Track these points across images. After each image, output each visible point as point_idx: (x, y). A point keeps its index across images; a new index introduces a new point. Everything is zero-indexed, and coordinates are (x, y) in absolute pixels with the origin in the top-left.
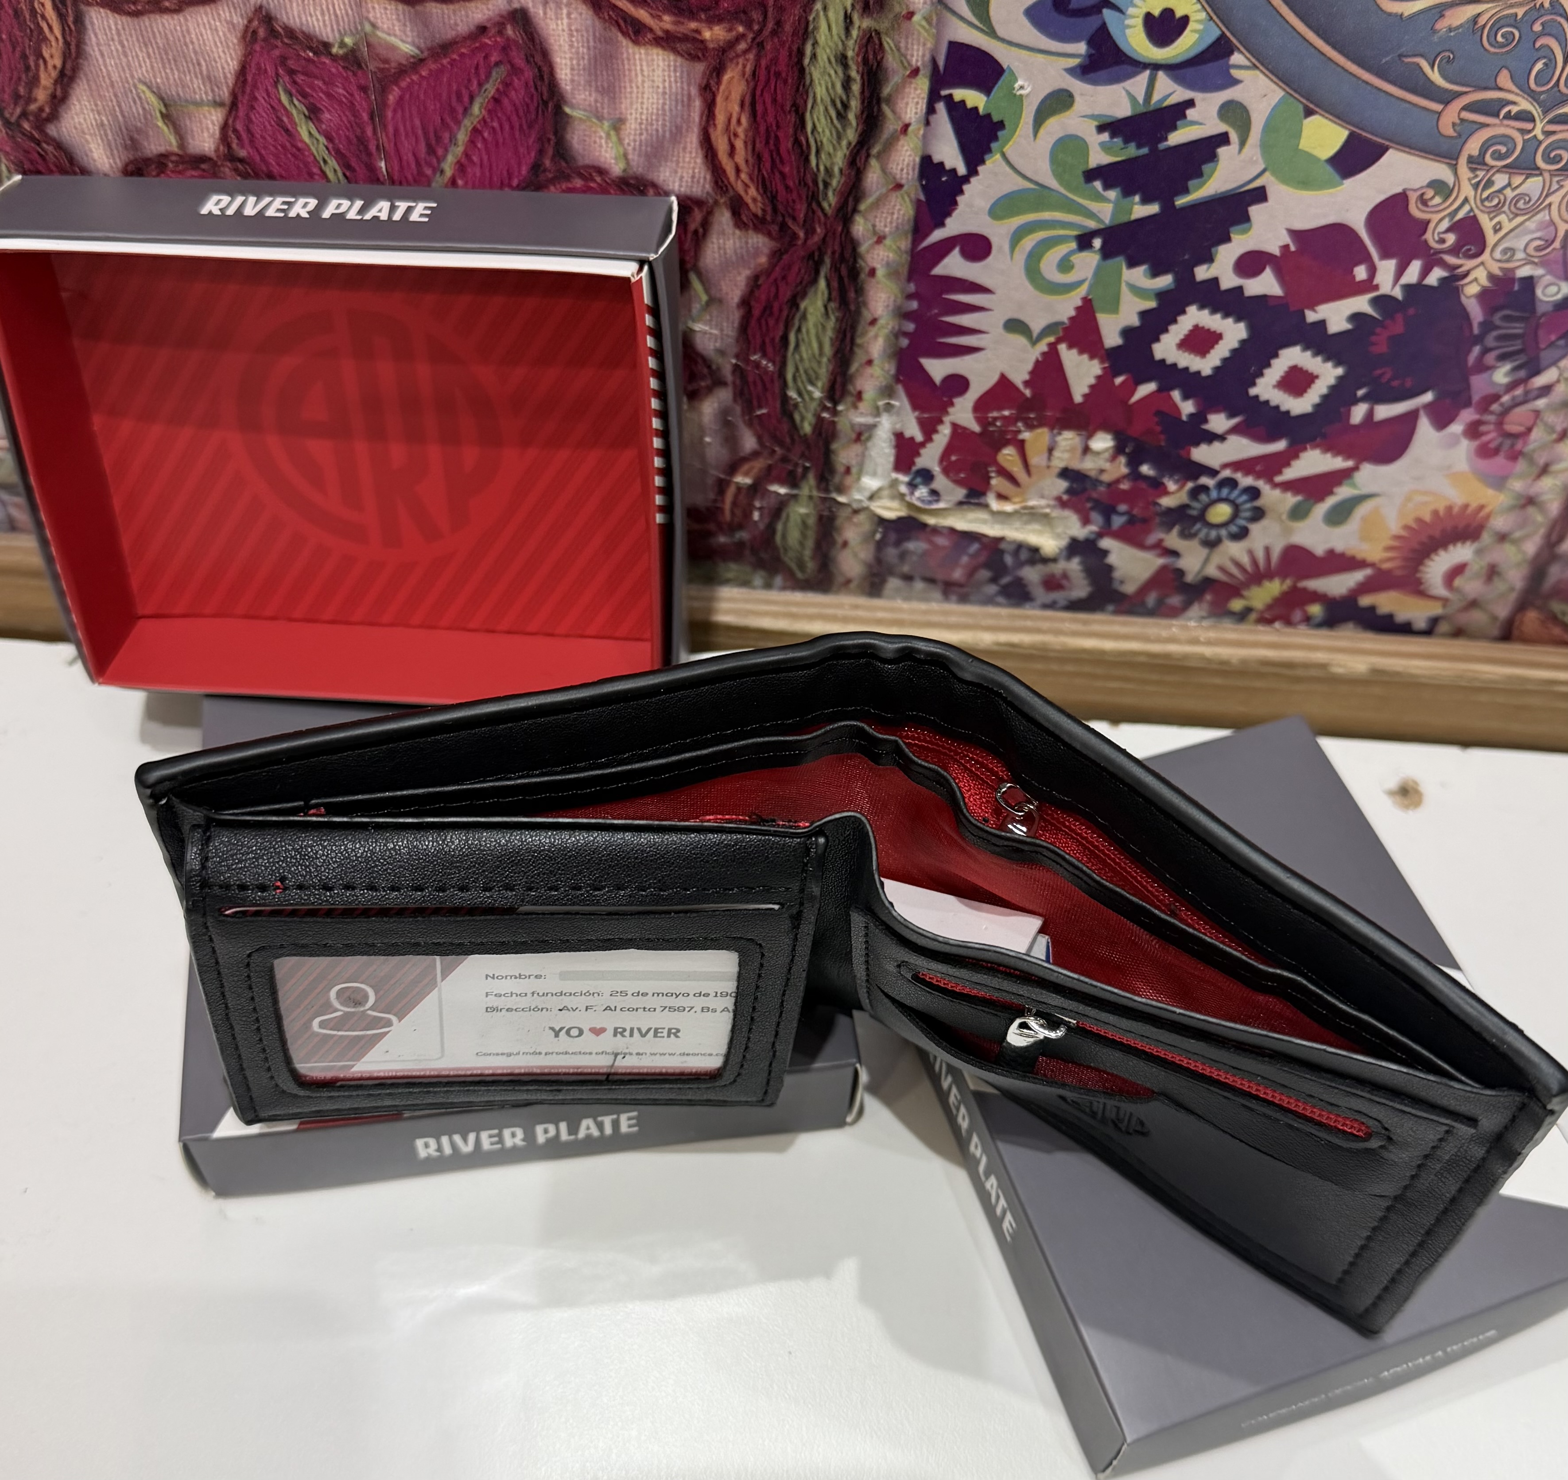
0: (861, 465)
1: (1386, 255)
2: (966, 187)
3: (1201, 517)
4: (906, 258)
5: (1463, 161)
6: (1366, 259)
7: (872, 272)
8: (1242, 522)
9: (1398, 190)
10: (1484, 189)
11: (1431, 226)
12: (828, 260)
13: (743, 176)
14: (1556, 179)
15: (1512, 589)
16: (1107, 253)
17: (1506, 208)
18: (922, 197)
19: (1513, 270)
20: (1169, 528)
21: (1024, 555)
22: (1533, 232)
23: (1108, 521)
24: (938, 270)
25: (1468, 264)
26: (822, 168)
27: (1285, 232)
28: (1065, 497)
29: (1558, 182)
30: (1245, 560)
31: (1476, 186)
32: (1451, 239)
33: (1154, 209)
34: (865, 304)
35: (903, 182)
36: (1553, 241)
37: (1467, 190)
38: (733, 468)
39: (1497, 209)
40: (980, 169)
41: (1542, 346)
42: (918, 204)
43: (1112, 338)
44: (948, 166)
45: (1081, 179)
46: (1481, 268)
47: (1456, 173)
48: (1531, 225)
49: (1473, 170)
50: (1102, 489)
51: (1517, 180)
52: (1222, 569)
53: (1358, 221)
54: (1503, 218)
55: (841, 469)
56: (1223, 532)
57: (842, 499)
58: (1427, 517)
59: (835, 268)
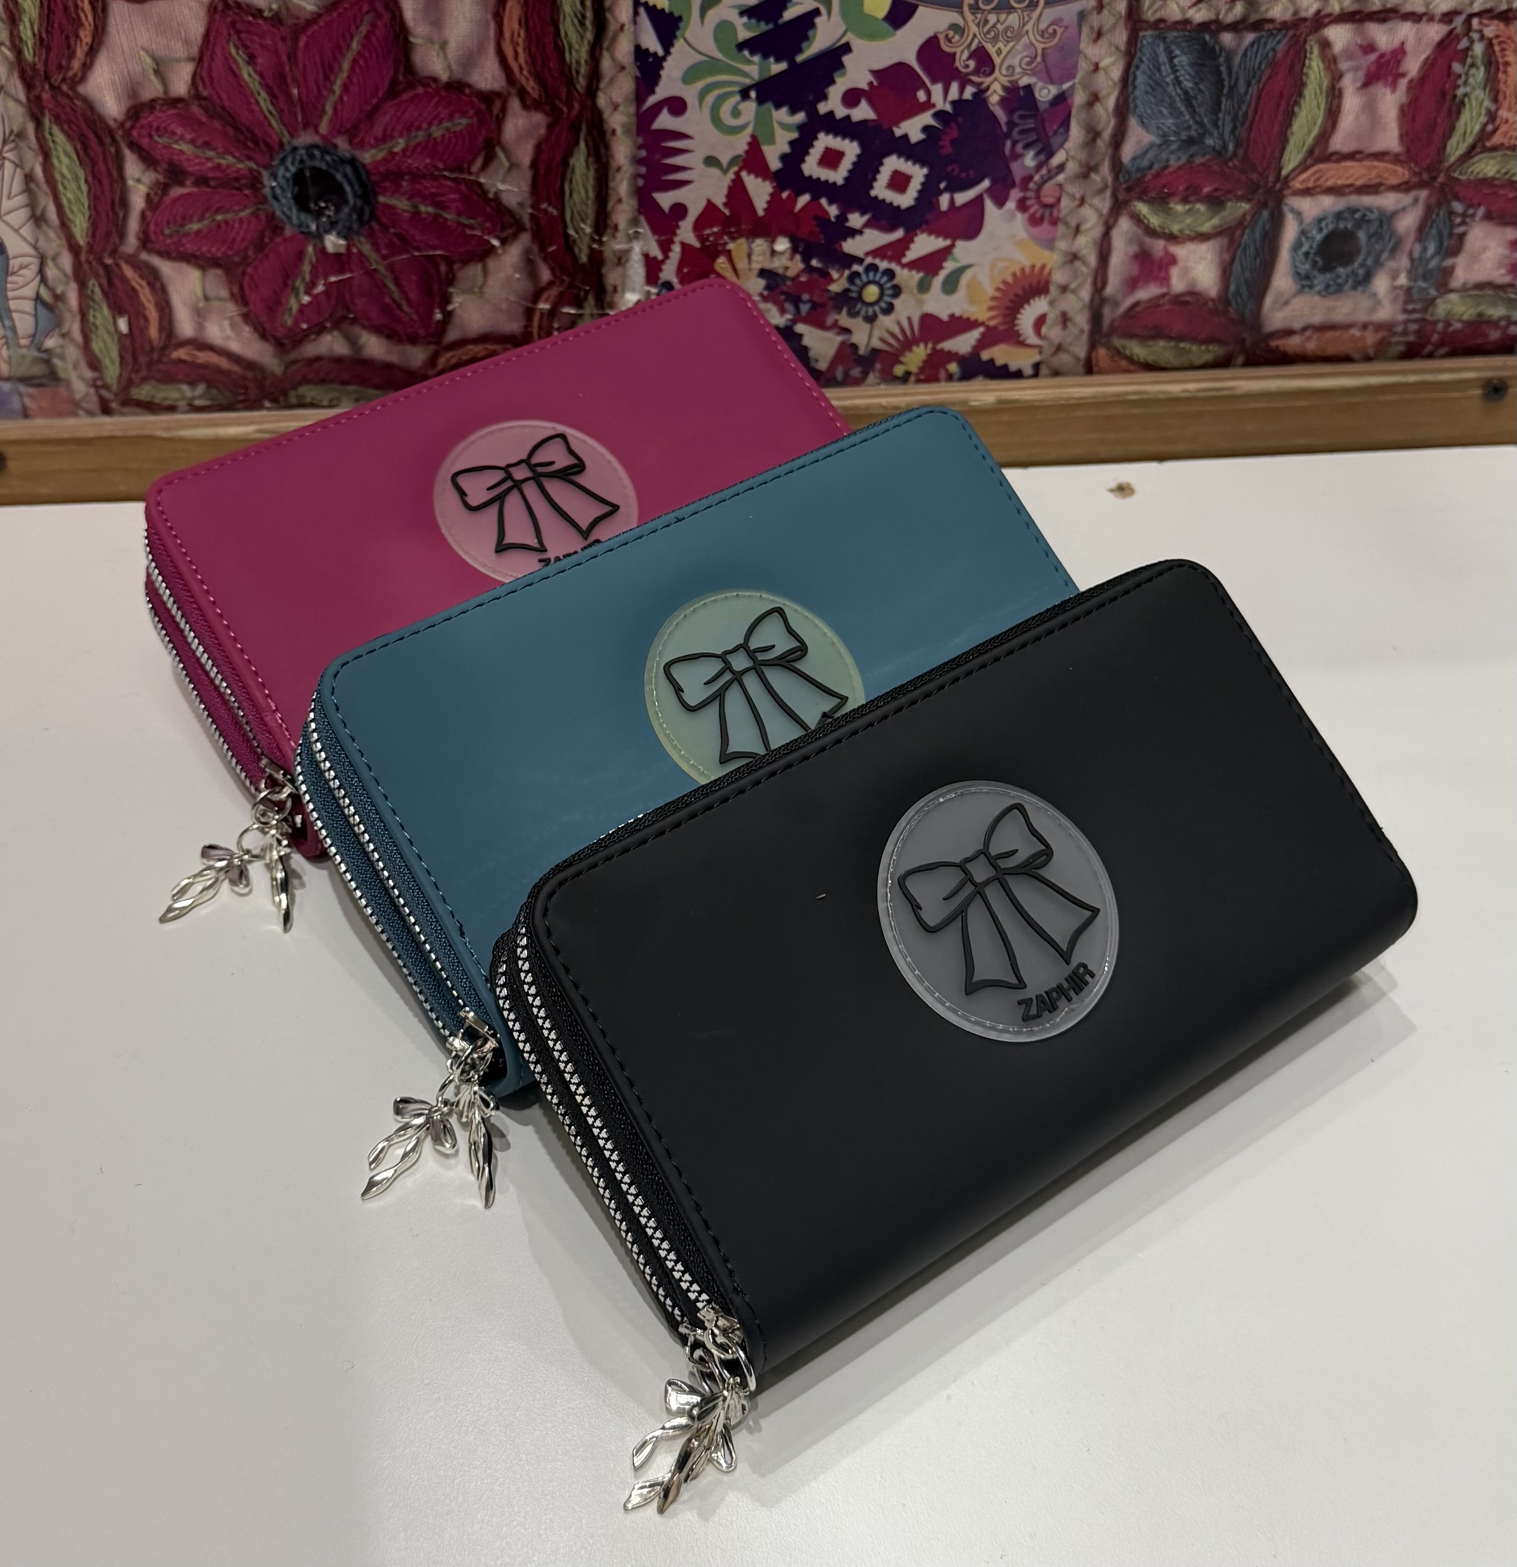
0: (622, 283)
1: (934, 81)
2: (665, 64)
3: (859, 298)
4: (634, 120)
5: (966, 9)
6: (924, 86)
7: (614, 132)
8: (887, 299)
9: (931, 34)
10: (983, 26)
11: (958, 56)
12: (584, 127)
13: (525, 72)
14: (1025, 14)
15: (1081, 331)
16: (761, 100)
17: (1001, 38)
18: (639, 75)
19: (1016, 81)
20: (839, 309)
22: (1021, 52)
23: (797, 309)
24: (656, 125)
25: (988, 80)
26: (574, 61)
27: (868, 73)
28: (766, 293)
29: (1028, 15)
30: (896, 331)
31: (978, 25)
32: (972, 64)
33: (783, 66)
34: (612, 156)
35: (626, 65)
36: (1036, 57)
37: (974, 29)
38: (536, 296)
39: (995, 40)
40: (672, 50)
41: (1050, 134)
42: (637, 80)
43: (775, 164)
44: (652, 50)
45: (735, 50)
46: (996, 83)
47: (964, 18)
48: (1019, 47)
49: (973, 14)
50: (789, 282)
51: (1003, 17)
52: (882, 340)
53: (911, 59)
54: (1000, 45)
55: (610, 289)
56: (876, 309)
58: (1009, 279)
59: (589, 132)
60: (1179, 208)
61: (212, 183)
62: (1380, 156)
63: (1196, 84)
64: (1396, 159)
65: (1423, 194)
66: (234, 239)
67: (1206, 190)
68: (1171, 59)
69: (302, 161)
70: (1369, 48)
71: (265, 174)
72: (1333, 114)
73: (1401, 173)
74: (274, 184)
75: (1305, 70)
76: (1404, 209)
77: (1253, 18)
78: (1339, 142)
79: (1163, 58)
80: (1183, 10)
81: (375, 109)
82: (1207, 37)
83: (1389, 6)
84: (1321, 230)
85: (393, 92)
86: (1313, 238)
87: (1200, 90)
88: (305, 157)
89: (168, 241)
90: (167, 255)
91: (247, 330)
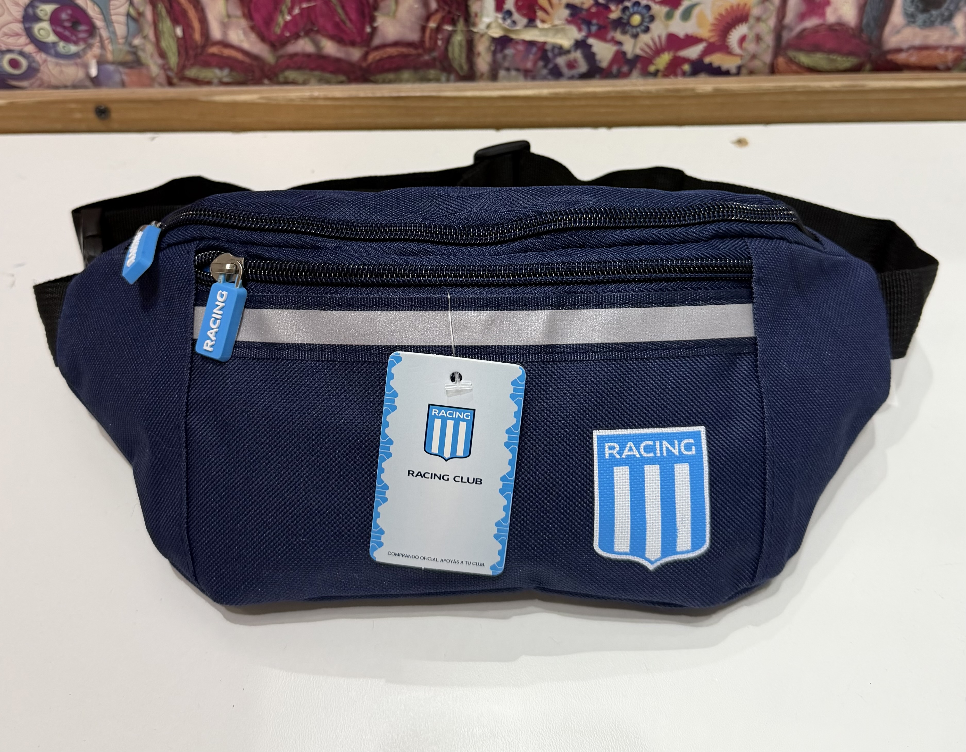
0: (481, 11)
3: (628, 23)
8: (646, 24)
15: (768, 46)
20: (615, 29)
21: (556, 51)
23: (589, 30)
28: (569, 19)
30: (651, 43)
38: (428, 18)
50: (584, 13)
52: (642, 50)
55: (473, 15)
56: (639, 30)
57: (475, 30)
58: (724, 13)
91: (253, 36)
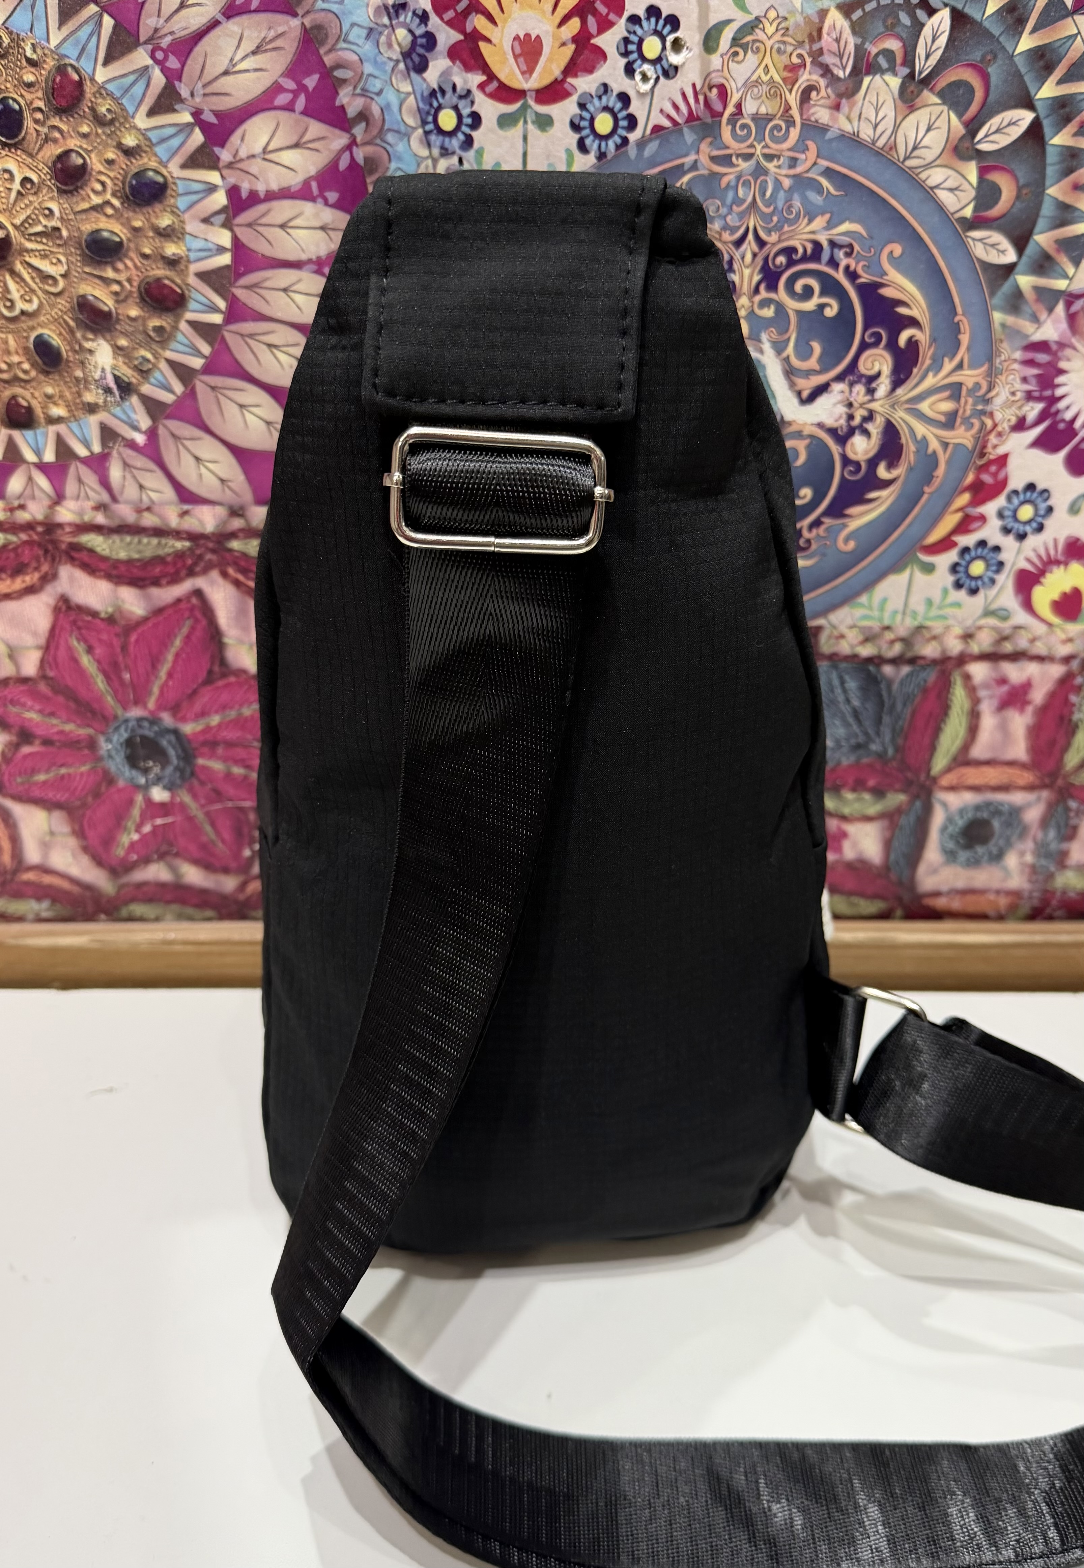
60: (849, 796)
61: (58, 744)
62: (1011, 764)
63: (862, 704)
64: (1023, 766)
65: (1045, 794)
66: (76, 789)
67: (871, 783)
68: (842, 682)
69: (133, 730)
70: (1003, 681)
71: (101, 740)
72: (973, 730)
73: (1027, 777)
74: (110, 746)
75: (950, 696)
76: (1029, 805)
77: (909, 655)
78: (978, 751)
79: (836, 682)
80: (852, 647)
81: (195, 692)
82: (872, 668)
83: (1018, 649)
84: (962, 817)
85: (209, 680)
86: (956, 824)
87: (866, 709)
88: (136, 727)
89: (20, 788)
90: (19, 798)
91: (85, 860)
